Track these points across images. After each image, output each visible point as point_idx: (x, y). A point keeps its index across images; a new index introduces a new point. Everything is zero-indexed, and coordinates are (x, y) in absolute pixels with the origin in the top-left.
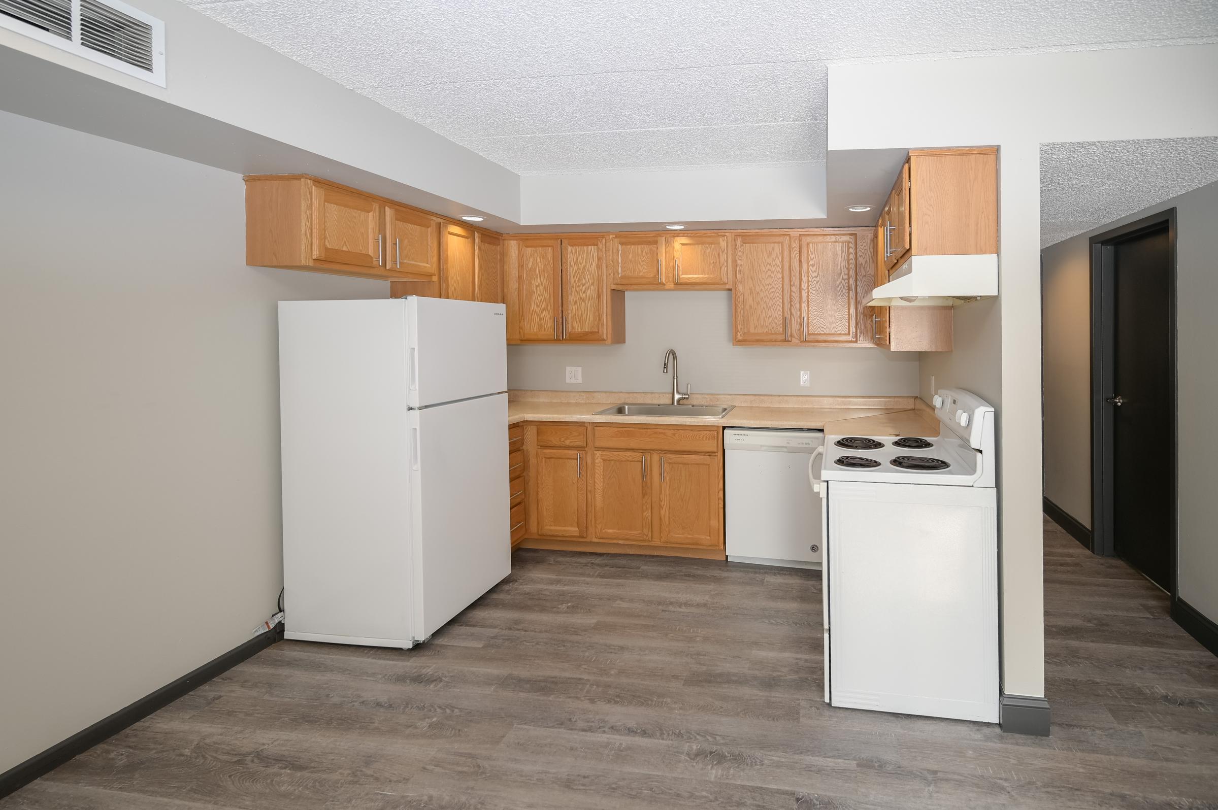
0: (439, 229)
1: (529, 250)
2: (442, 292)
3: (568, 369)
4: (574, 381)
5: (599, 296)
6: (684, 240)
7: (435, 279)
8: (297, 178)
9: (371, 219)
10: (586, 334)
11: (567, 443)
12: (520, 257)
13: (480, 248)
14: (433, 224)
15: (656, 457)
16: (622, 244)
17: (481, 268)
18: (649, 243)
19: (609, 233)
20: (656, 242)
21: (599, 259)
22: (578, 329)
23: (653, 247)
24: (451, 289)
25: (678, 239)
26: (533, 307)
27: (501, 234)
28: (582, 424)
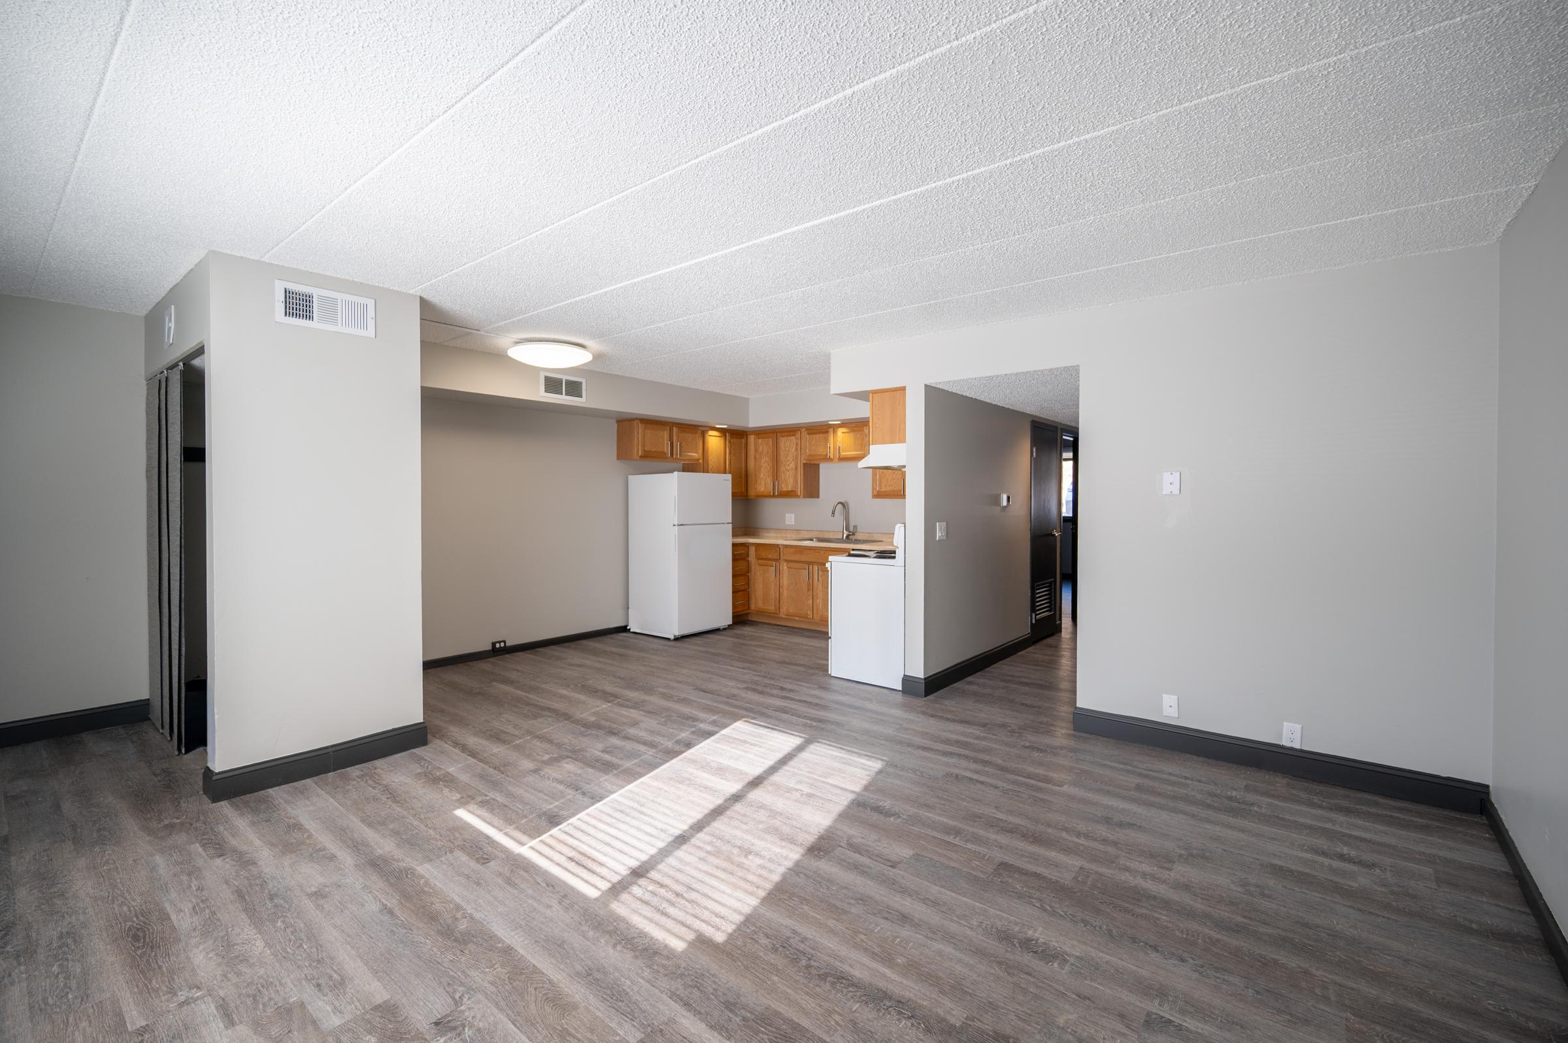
0: (703, 434)
1: (760, 441)
2: (705, 470)
3: (787, 515)
4: (790, 523)
5: (796, 468)
6: (844, 430)
7: (701, 461)
8: (633, 420)
9: (666, 435)
10: (789, 492)
11: (770, 556)
12: (756, 445)
13: (730, 442)
14: (700, 432)
15: (816, 568)
16: (809, 434)
17: (730, 453)
18: (823, 433)
19: (802, 427)
20: (827, 432)
21: (797, 444)
22: (785, 489)
23: (826, 435)
24: (710, 467)
25: (840, 429)
26: (762, 475)
27: (746, 432)
28: (777, 546)
